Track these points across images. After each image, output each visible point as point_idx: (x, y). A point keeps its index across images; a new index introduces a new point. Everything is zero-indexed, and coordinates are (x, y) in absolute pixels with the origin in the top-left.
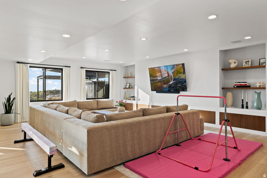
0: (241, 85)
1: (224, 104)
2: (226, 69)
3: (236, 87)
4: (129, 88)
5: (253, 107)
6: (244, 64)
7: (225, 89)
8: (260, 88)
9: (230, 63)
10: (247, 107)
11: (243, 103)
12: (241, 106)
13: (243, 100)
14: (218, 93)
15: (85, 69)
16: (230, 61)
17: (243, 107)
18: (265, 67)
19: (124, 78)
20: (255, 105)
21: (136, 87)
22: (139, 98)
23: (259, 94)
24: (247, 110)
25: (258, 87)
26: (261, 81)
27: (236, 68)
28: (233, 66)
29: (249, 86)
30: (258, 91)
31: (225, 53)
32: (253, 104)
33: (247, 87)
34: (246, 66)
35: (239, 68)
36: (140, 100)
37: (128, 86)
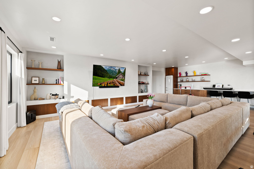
3: (141, 83)
6: (141, 73)
13: (141, 89)
22: (72, 95)
23: (146, 86)
25: (147, 83)
29: (144, 83)
36: (73, 97)
37: (36, 81)
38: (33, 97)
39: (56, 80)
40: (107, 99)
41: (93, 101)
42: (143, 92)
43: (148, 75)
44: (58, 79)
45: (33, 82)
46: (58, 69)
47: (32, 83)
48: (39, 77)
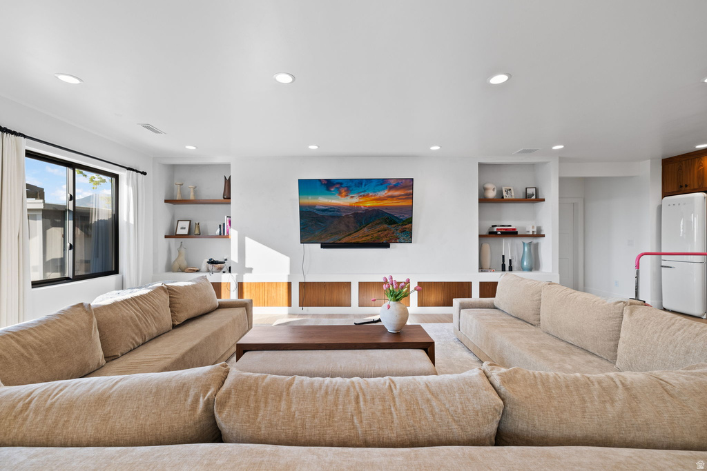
0: (506, 229)
2: (483, 199)
3: (499, 233)
8: (533, 236)
9: (488, 191)
11: (503, 261)
12: (500, 267)
13: (503, 256)
16: (487, 186)
17: (504, 269)
19: (166, 201)
20: (525, 263)
21: (234, 234)
22: (247, 266)
24: (511, 273)
25: (531, 233)
26: (534, 224)
27: (496, 200)
28: (490, 195)
29: (516, 233)
32: (522, 262)
33: (512, 233)
34: (507, 198)
35: (499, 200)
36: (250, 270)
37: (185, 228)
38: (177, 265)
39: (220, 226)
40: (349, 284)
41: (304, 286)
42: (511, 269)
43: (540, 197)
44: (224, 224)
45: (179, 232)
46: (224, 198)
47: (177, 233)
48: (190, 221)
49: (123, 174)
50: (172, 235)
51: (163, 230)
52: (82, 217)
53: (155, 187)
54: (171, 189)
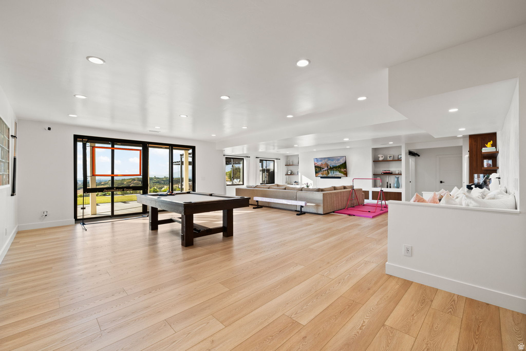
0: (386, 172)
1: (375, 185)
2: (376, 161)
3: (383, 173)
4: (291, 174)
5: (394, 187)
6: (388, 158)
7: (375, 175)
8: (398, 174)
9: (379, 157)
10: (390, 187)
11: (387, 184)
12: (386, 186)
14: (371, 176)
15: (260, 159)
16: (379, 156)
18: (401, 160)
19: (285, 166)
20: (395, 185)
21: (299, 174)
23: (398, 178)
24: (390, 189)
26: (399, 169)
27: (383, 161)
28: (381, 159)
29: (392, 173)
30: (397, 176)
31: (375, 150)
33: (390, 174)
35: (385, 161)
38: (288, 183)
44: (298, 171)
46: (298, 164)
48: (291, 171)
49: (275, 160)
50: (287, 174)
51: (285, 173)
52: (268, 170)
53: (283, 162)
54: (287, 162)
